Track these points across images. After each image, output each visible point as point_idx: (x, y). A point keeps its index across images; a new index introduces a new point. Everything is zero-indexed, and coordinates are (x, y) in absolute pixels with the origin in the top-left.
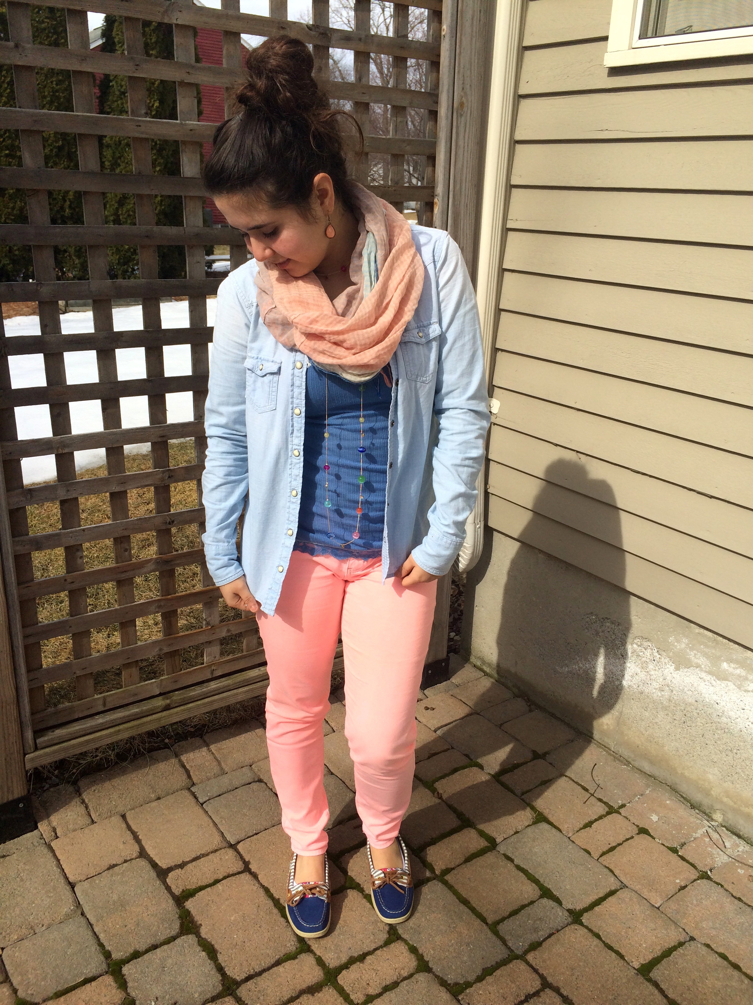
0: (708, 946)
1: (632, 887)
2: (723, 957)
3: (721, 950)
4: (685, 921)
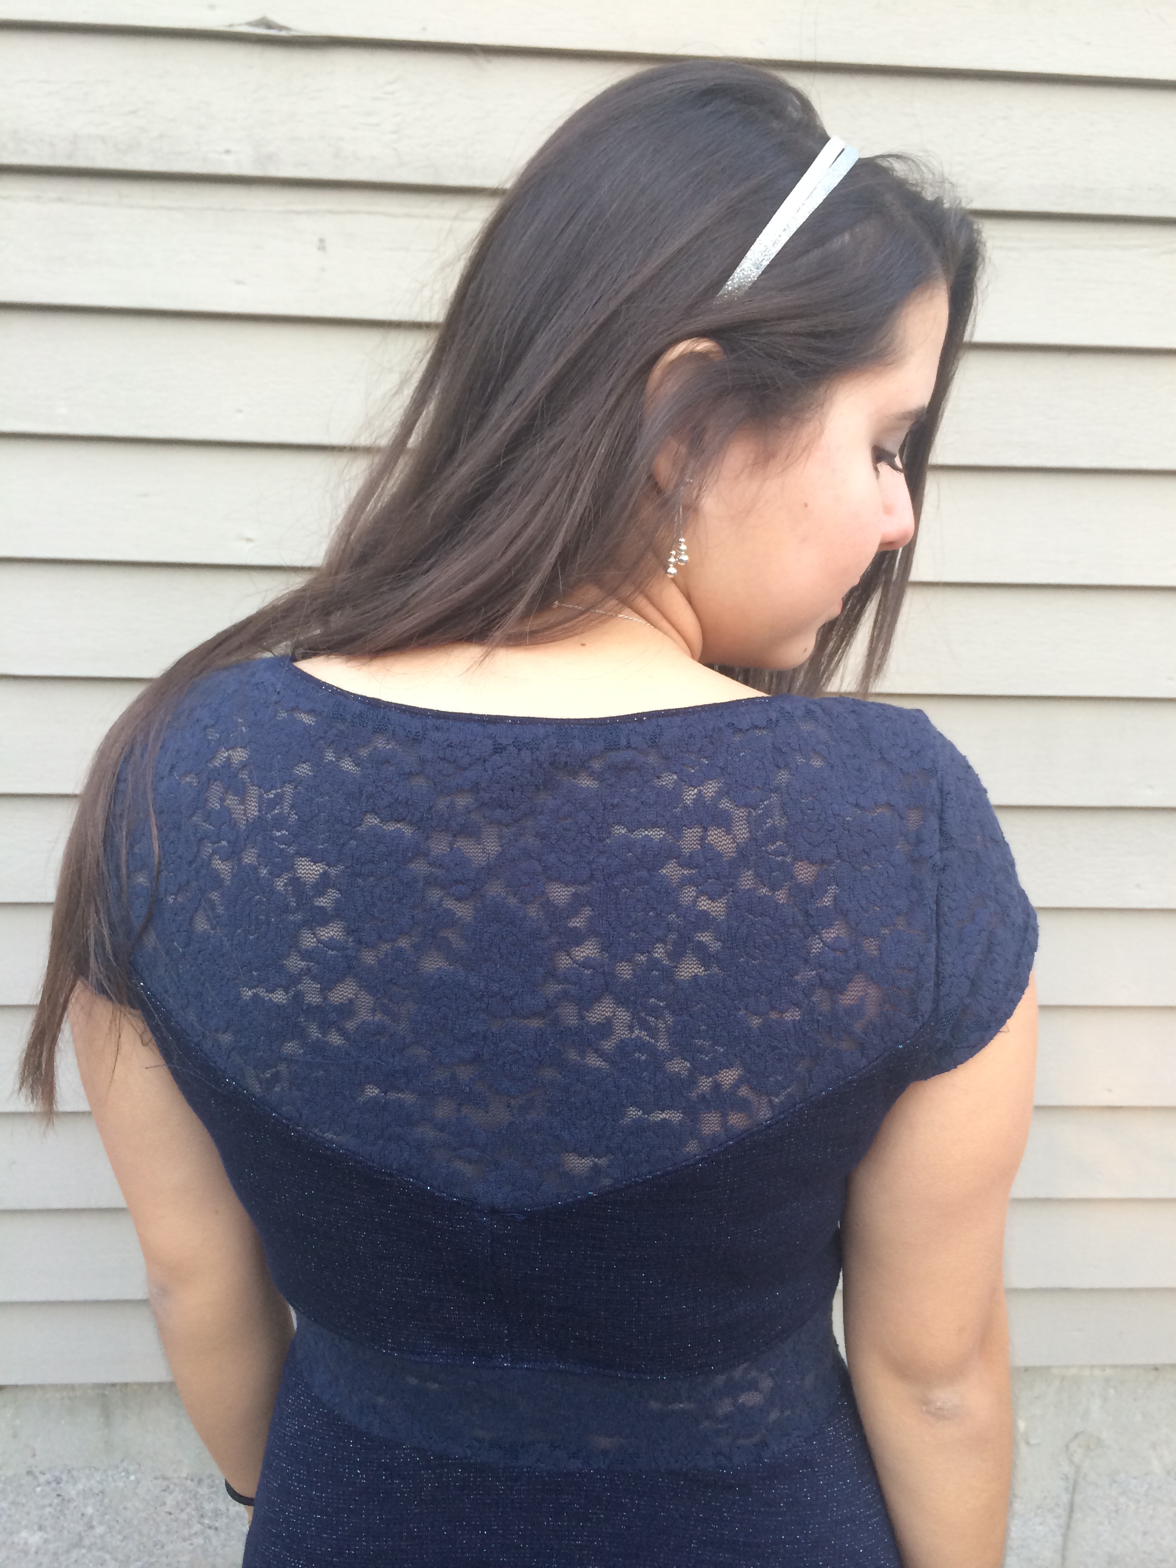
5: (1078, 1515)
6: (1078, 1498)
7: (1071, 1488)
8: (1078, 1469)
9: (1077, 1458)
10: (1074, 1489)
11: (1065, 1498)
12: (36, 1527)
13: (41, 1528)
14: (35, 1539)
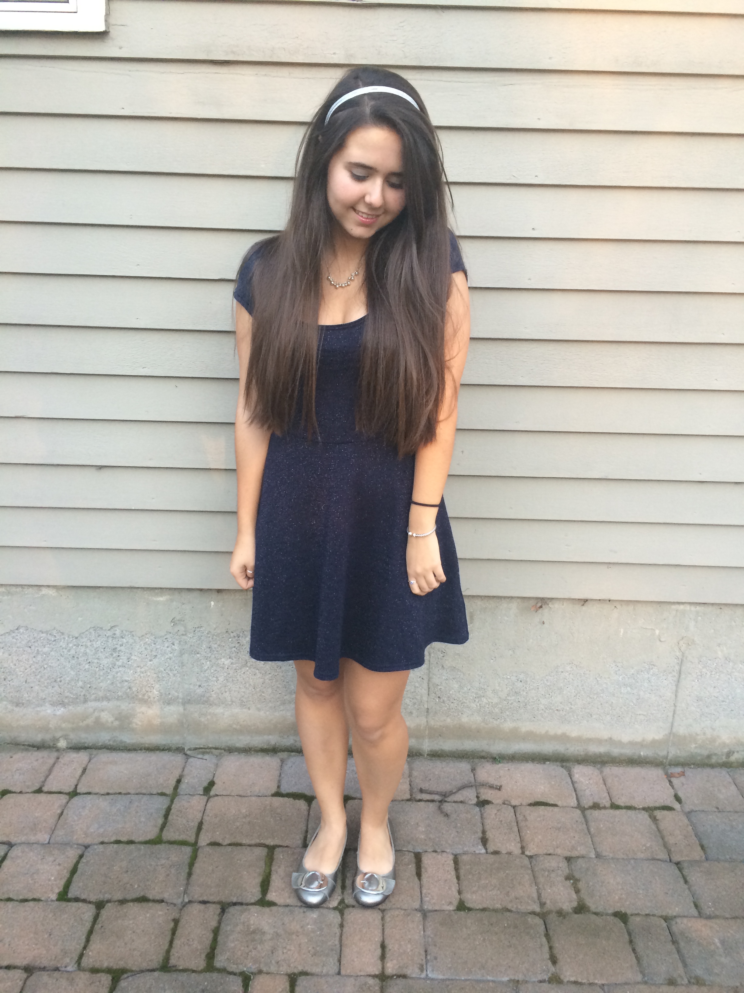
0: (102, 843)
1: (19, 841)
2: (118, 842)
3: (113, 839)
4: (75, 838)
5: (683, 676)
6: (683, 668)
7: (680, 663)
8: (683, 653)
9: (682, 649)
10: (681, 664)
11: (677, 668)
12: (228, 657)
13: (230, 658)
14: (227, 662)
